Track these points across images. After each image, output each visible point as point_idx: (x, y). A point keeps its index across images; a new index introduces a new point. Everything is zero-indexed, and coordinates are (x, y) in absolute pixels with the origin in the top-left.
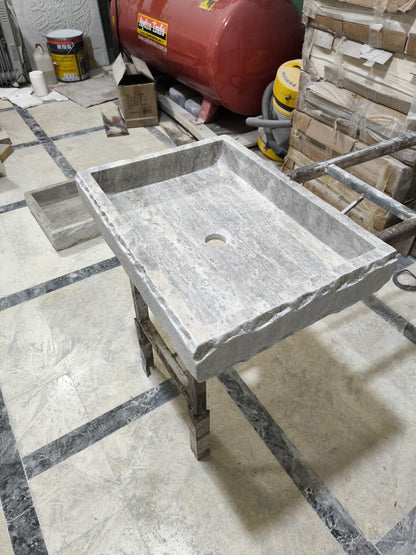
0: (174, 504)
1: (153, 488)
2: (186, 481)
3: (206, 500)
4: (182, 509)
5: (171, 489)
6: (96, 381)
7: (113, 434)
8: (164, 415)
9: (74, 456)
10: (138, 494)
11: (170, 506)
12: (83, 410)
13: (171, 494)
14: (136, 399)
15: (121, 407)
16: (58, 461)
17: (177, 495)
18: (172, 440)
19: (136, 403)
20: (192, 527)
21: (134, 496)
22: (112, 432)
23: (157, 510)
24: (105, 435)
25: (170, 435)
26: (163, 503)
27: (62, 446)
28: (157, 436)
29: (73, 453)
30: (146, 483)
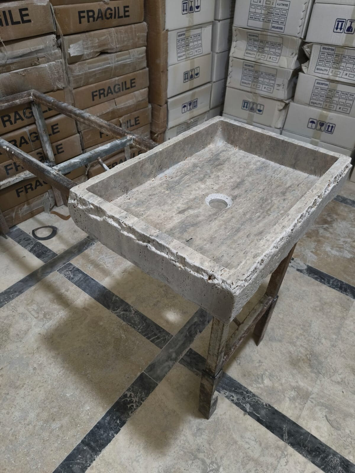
0: (298, 343)
1: (299, 360)
2: (280, 341)
3: (283, 325)
4: (297, 338)
5: (292, 349)
6: (248, 467)
7: (284, 413)
8: (245, 375)
9: (323, 440)
10: (310, 370)
11: (301, 345)
12: (283, 461)
13: (295, 348)
14: (244, 409)
15: (259, 420)
16: (335, 454)
17: (293, 344)
18: (260, 361)
19: (248, 407)
20: (302, 329)
21: (312, 372)
22: (284, 416)
23: (308, 352)
24: (289, 420)
25: (257, 365)
26: (302, 350)
27: (323, 459)
28: (264, 374)
29: (321, 443)
30: (299, 367)
